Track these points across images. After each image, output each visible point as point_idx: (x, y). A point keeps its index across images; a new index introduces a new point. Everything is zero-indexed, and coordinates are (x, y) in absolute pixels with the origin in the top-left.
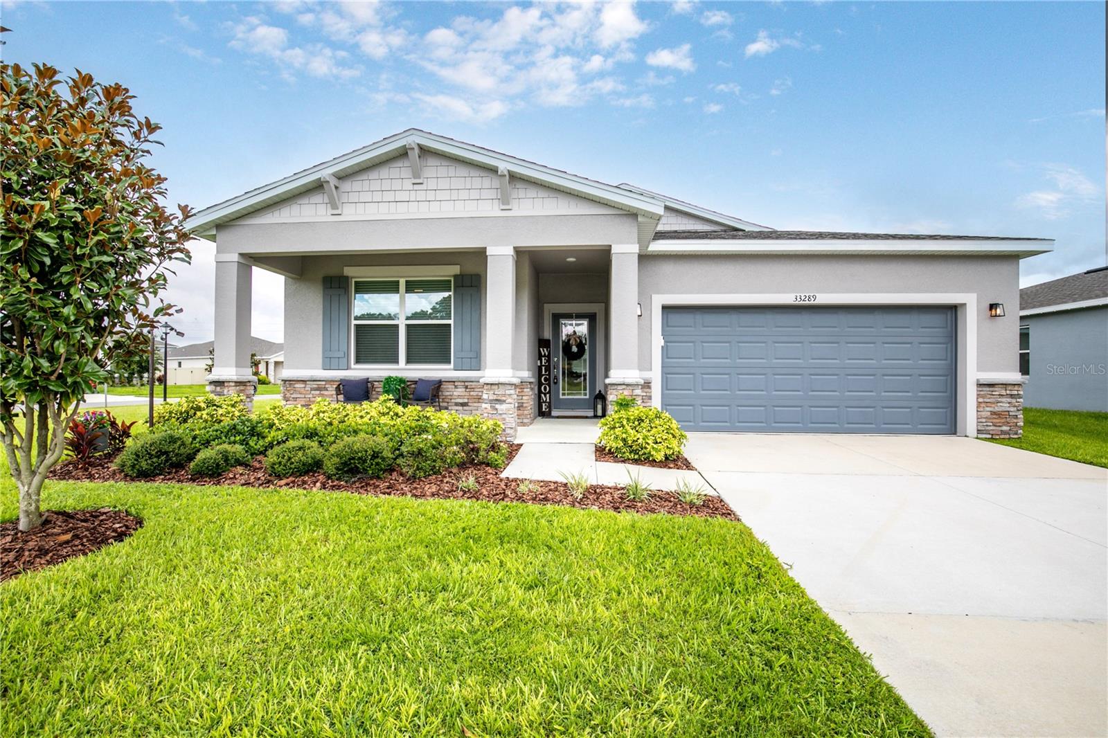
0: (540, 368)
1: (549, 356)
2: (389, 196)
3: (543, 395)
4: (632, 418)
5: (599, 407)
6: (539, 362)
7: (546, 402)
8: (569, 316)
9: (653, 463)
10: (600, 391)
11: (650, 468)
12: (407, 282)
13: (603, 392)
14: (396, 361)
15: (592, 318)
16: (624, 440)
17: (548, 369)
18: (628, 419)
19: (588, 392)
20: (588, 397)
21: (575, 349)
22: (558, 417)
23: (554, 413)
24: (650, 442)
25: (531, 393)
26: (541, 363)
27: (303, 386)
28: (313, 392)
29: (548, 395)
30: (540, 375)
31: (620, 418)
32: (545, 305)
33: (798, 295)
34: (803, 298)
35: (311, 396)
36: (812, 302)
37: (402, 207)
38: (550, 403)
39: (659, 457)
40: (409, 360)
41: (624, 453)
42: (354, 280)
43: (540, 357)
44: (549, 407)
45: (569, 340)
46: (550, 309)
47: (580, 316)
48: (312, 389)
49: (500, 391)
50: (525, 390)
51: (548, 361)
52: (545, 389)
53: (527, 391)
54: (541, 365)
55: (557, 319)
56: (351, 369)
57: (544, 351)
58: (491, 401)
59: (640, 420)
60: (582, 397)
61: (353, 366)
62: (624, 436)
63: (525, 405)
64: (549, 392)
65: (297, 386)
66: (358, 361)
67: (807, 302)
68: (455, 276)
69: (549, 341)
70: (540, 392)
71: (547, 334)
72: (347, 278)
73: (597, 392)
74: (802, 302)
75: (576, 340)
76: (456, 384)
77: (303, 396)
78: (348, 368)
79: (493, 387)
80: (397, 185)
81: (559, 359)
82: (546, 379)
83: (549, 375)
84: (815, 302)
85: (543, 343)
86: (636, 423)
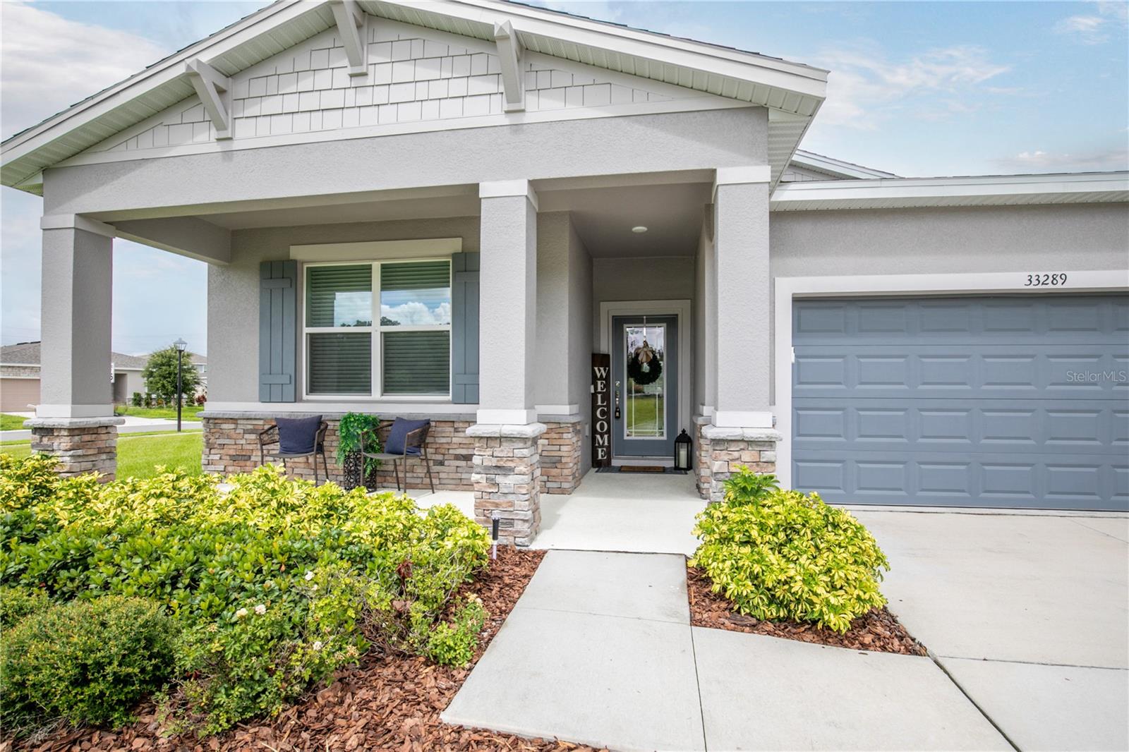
0: (594, 396)
1: (607, 378)
2: (310, 102)
3: (598, 436)
4: (771, 522)
5: (683, 453)
6: (592, 387)
7: (602, 446)
8: (637, 320)
9: (826, 635)
10: (684, 431)
11: (818, 646)
12: (383, 267)
13: (688, 432)
14: (367, 389)
15: (671, 323)
16: (754, 577)
17: (606, 397)
18: (763, 527)
19: (665, 431)
20: (665, 438)
21: (646, 368)
22: (621, 470)
23: (616, 463)
24: (820, 590)
25: (575, 439)
26: (596, 388)
27: (233, 426)
28: (247, 436)
29: (606, 436)
30: (594, 407)
31: (743, 523)
32: (602, 303)
33: (1033, 274)
34: (1042, 279)
35: (243, 442)
36: (1059, 286)
37: (332, 119)
38: (609, 447)
39: (840, 622)
40: (388, 387)
41: (757, 607)
42: (305, 266)
43: (594, 379)
44: (608, 453)
45: (637, 355)
46: (609, 309)
47: (652, 320)
48: (246, 432)
49: (504, 451)
50: (565, 436)
51: (607, 386)
52: (602, 427)
53: (569, 437)
54: (596, 393)
55: (619, 323)
56: (301, 401)
57: (601, 372)
58: (487, 470)
59: (790, 528)
60: (657, 438)
61: (305, 397)
62: (757, 568)
63: (564, 460)
64: (608, 432)
65: (224, 426)
66: (313, 389)
67: (1050, 286)
68: (455, 256)
69: (608, 356)
70: (594, 431)
71: (605, 346)
72: (295, 262)
73: (680, 432)
74: (1040, 286)
75: (647, 355)
76: (456, 425)
77: (232, 442)
78: (297, 399)
79: (491, 443)
80: (323, 79)
81: (622, 384)
82: (603, 413)
83: (608, 406)
84: (1065, 286)
85: (599, 360)
86: (782, 535)
